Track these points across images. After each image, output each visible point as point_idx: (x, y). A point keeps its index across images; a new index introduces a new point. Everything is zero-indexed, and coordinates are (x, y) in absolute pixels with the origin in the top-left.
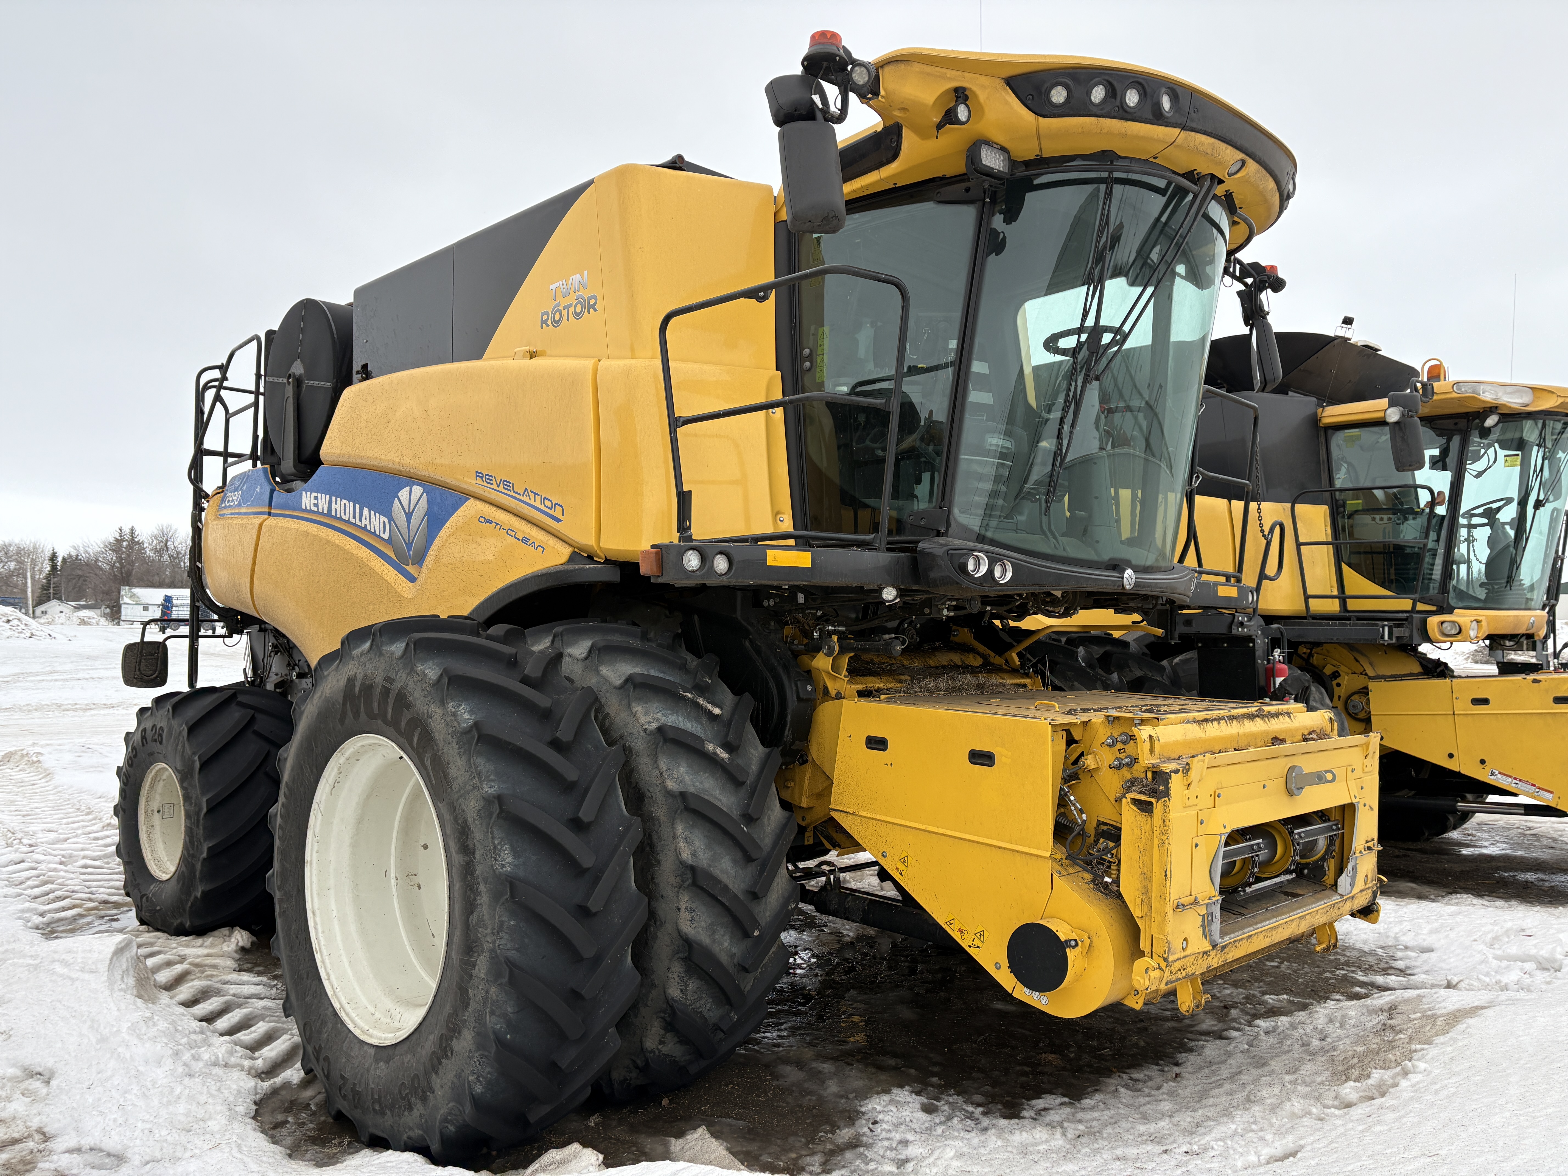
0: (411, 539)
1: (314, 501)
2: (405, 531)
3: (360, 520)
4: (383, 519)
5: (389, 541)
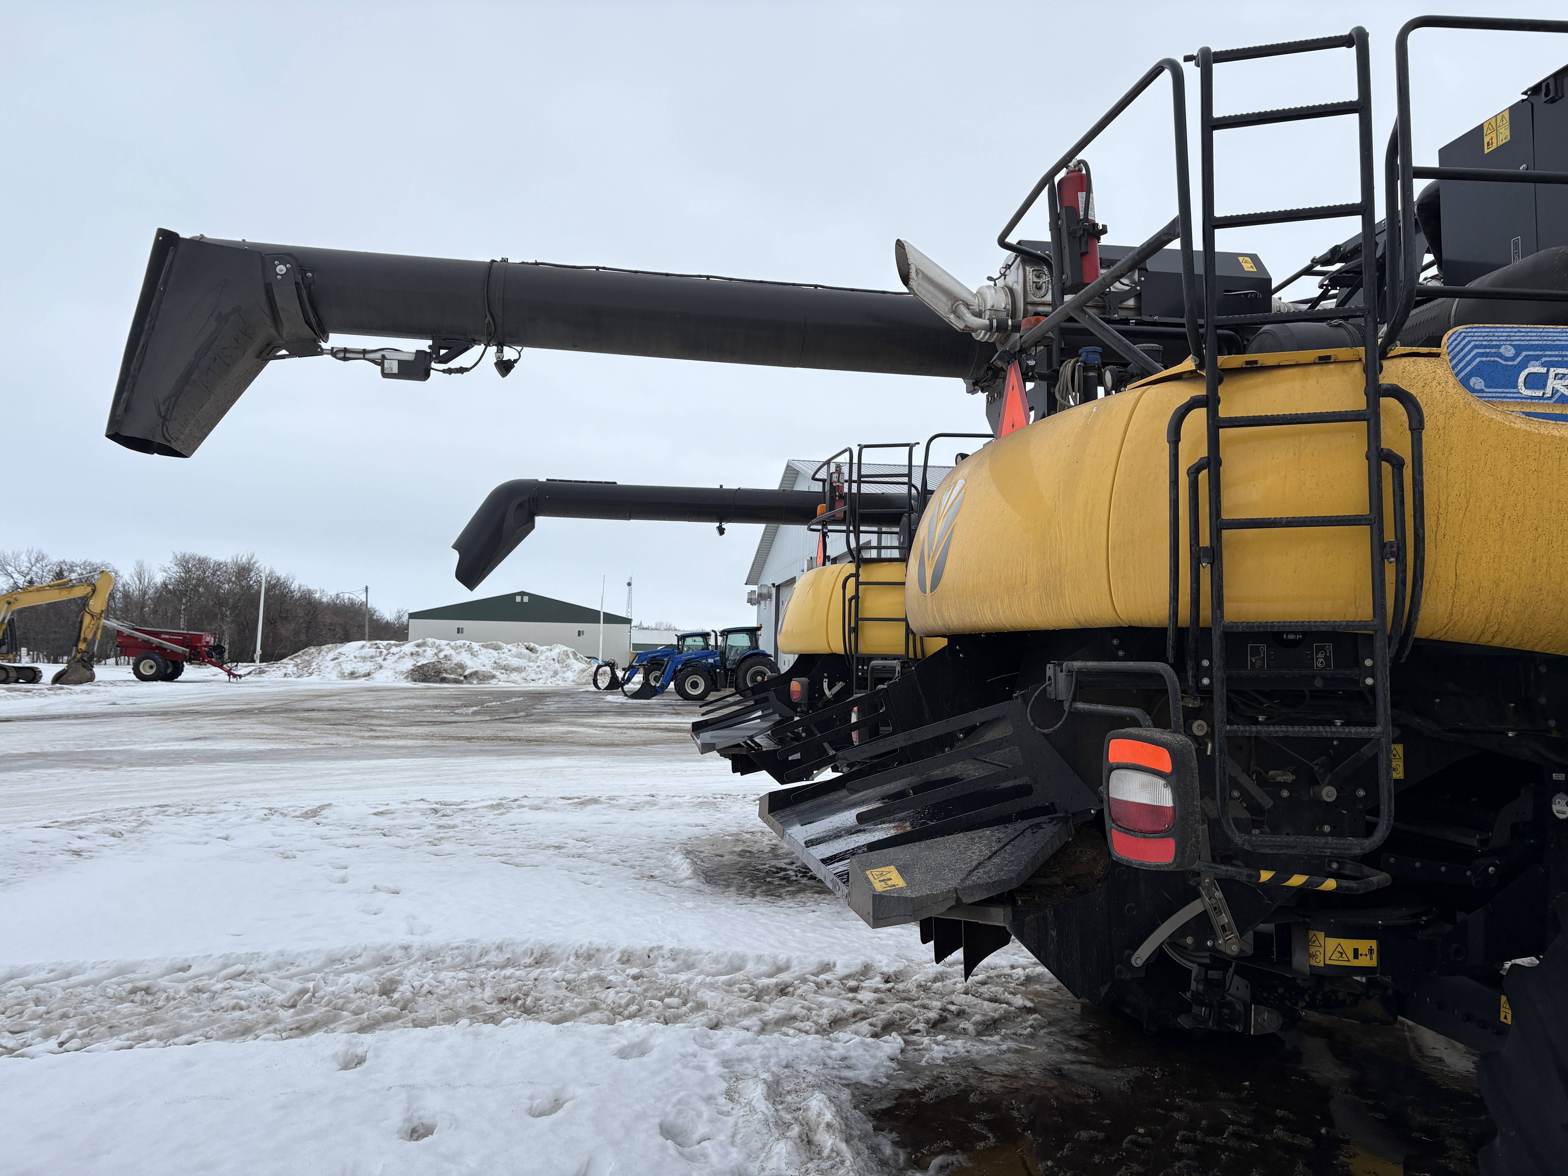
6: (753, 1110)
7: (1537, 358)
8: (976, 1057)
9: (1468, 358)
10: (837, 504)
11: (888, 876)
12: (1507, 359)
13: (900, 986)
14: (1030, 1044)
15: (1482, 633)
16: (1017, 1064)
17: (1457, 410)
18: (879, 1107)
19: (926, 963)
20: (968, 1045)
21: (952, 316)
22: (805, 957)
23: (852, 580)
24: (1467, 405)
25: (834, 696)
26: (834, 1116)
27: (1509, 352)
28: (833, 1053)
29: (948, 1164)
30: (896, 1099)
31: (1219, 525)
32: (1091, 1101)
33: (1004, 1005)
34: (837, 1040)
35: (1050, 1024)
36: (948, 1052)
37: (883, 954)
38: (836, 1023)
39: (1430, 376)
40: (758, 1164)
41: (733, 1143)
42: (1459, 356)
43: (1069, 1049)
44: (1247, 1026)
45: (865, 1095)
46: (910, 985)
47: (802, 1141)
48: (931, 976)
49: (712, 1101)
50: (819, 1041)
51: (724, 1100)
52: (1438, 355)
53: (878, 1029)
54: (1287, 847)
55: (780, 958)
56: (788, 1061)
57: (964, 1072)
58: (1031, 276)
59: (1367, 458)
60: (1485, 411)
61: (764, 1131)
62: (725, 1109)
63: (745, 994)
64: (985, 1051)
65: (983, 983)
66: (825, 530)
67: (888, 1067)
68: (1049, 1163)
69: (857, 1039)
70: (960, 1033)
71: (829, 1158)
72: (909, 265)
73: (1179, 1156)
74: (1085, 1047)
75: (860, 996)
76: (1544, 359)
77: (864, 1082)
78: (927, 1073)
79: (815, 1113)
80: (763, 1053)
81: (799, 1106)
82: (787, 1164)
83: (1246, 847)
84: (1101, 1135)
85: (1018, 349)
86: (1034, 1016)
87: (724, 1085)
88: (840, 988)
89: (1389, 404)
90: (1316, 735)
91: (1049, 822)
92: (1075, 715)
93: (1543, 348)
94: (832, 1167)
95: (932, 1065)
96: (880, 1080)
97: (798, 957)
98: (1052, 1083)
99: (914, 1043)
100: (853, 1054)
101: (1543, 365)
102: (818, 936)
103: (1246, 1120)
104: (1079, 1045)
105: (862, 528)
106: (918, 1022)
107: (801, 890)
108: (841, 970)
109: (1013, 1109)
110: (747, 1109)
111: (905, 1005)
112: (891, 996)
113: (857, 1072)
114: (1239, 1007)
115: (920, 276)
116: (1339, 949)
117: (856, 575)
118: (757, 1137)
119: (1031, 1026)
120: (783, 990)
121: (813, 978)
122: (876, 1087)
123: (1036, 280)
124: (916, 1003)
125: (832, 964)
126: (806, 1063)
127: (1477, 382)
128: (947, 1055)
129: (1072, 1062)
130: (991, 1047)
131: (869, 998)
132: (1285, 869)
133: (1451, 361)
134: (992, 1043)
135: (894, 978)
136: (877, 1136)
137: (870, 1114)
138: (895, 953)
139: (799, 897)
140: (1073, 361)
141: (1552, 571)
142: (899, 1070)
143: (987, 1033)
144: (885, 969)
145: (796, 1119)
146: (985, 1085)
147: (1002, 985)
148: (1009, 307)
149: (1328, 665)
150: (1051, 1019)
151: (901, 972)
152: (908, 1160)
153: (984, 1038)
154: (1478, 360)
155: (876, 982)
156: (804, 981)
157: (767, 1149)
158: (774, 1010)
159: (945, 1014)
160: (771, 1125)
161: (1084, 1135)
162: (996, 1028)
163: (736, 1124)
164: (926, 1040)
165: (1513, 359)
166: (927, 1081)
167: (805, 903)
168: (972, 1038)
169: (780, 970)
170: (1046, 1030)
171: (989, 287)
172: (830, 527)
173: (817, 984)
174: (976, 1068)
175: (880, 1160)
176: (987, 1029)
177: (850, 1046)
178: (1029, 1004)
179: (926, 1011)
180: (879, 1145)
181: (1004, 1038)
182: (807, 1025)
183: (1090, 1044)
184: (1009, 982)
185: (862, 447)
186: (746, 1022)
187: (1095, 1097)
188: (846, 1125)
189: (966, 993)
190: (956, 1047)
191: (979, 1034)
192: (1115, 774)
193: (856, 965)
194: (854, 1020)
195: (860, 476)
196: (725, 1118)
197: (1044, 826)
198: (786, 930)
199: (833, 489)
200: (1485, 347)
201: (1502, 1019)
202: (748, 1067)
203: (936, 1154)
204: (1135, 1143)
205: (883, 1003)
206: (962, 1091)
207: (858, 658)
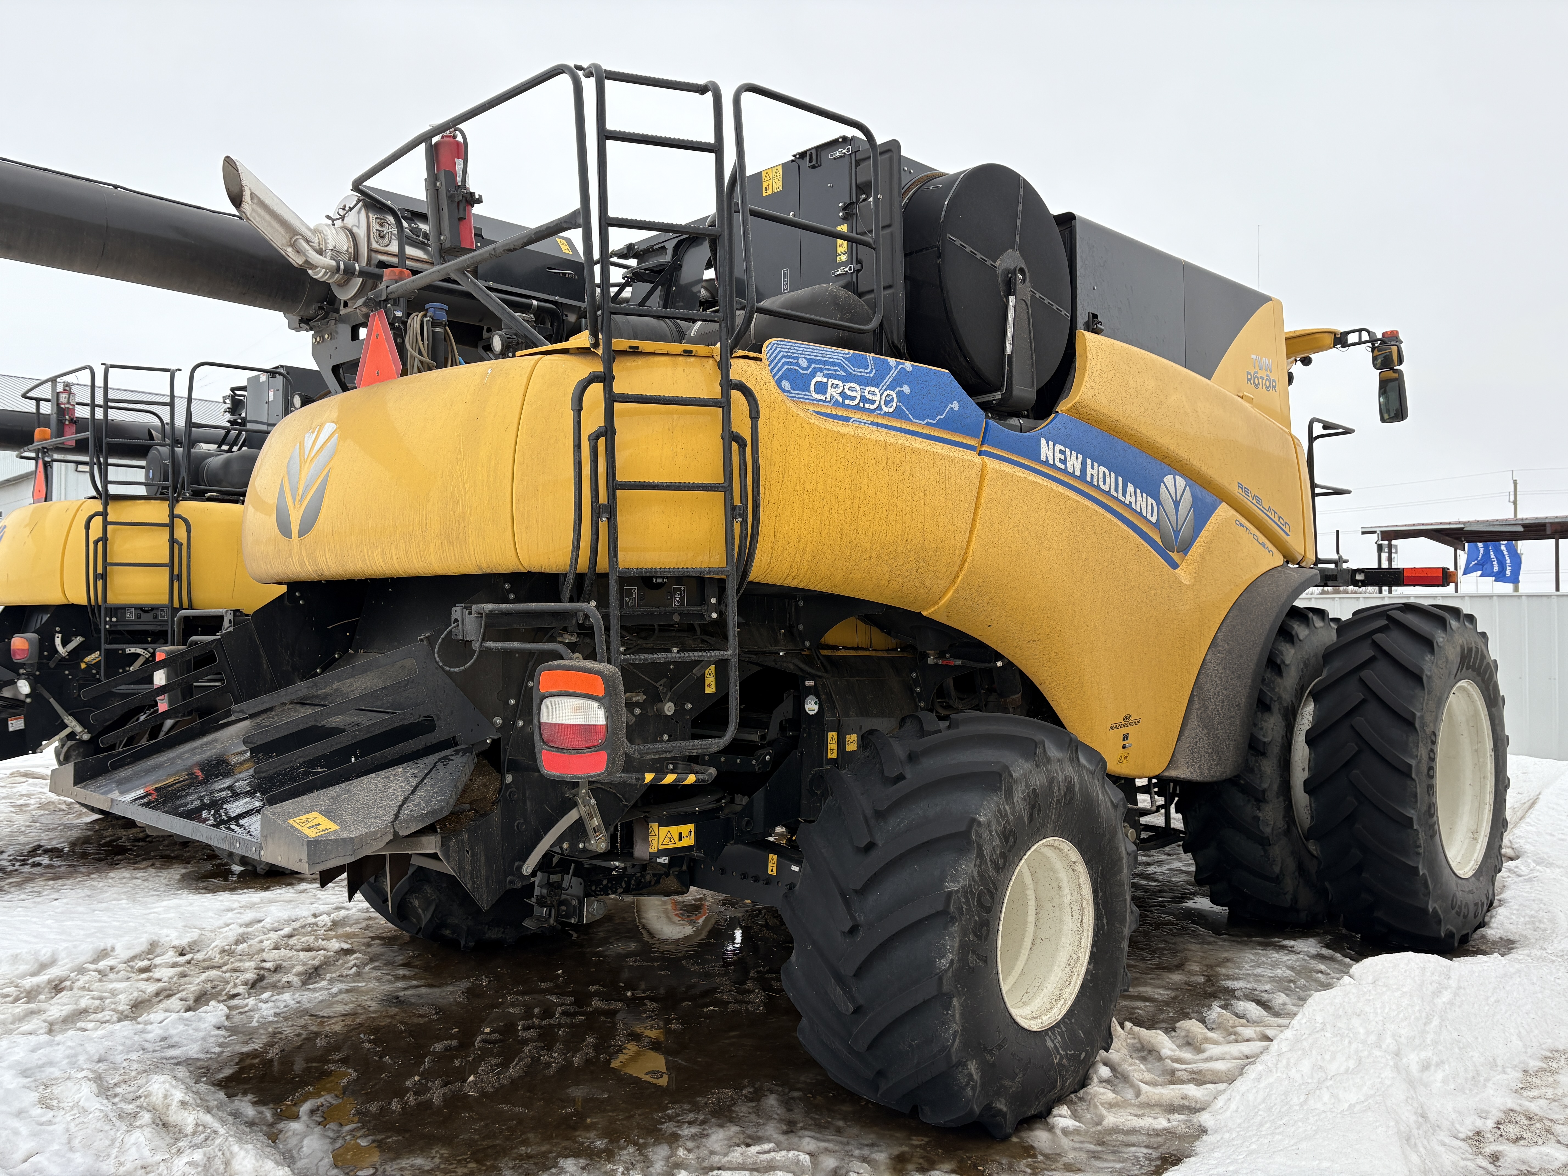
0: (1179, 527)
1: (1058, 456)
2: (1173, 518)
3: (1124, 495)
4: (1150, 500)
5: (1156, 525)
6: (84, 1111)
7: (821, 370)
8: (308, 1005)
9: (780, 365)
10: (67, 429)
11: (315, 822)
12: (803, 369)
13: (199, 956)
14: (359, 982)
15: (787, 577)
16: (353, 1002)
17: (777, 406)
18: (221, 1076)
19: (220, 928)
20: (297, 995)
21: (290, 250)
22: (75, 947)
23: (98, 520)
24: (783, 402)
25: (70, 653)
26: (186, 1093)
27: (804, 364)
28: (149, 1036)
29: (318, 1107)
30: (237, 1064)
31: (614, 486)
32: (434, 1017)
33: (322, 952)
34: (147, 1023)
35: (372, 960)
36: (278, 1008)
37: (168, 927)
38: (139, 1006)
39: (759, 376)
40: (112, 1161)
41: (71, 1149)
42: (774, 363)
43: (397, 978)
44: (581, 917)
45: (200, 1069)
46: (212, 951)
47: (157, 1125)
48: (232, 939)
49: (23, 1115)
50: (130, 1027)
51: (39, 1111)
52: (760, 360)
53: (191, 1003)
54: (666, 752)
55: (43, 952)
56: (100, 1055)
57: (302, 1022)
58: (374, 224)
59: (722, 438)
60: (792, 407)
61: (107, 1128)
62: (44, 1119)
63: (10, 999)
64: (315, 998)
65: (290, 936)
66: (47, 459)
67: (217, 1036)
68: (417, 1078)
69: (174, 1016)
70: (283, 987)
71: (194, 1133)
72: (242, 187)
73: (525, 1042)
74: (412, 973)
75: (157, 974)
76: (825, 372)
77: (195, 1056)
78: (262, 1031)
79: (161, 1095)
80: (67, 1052)
81: (138, 1094)
82: (151, 1151)
83: (635, 756)
84: (454, 1043)
85: (384, 298)
86: (355, 956)
87: (34, 1096)
88: (127, 971)
89: (736, 395)
90: (687, 659)
91: (456, 754)
92: (486, 653)
93: (824, 363)
94: (206, 1140)
95: (265, 1024)
96: (213, 1050)
97: (66, 948)
98: (394, 1010)
99: (236, 1007)
100: (173, 1032)
101: (825, 376)
102: (79, 923)
103: (569, 999)
104: (407, 973)
105: (110, 461)
106: (235, 986)
107: (29, 879)
108: (122, 952)
109: (363, 1042)
110: (75, 1111)
111: (213, 973)
112: (192, 968)
113: (185, 1048)
114: (574, 902)
115: (255, 201)
116: (669, 835)
117: (105, 514)
118: (101, 1135)
119: (355, 965)
120: (57, 987)
121: (93, 967)
122: (211, 1058)
123: (379, 228)
124: (224, 968)
125: (109, 949)
126: (122, 1052)
127: (786, 384)
128: (277, 1011)
129: (405, 989)
130: (320, 993)
131: (170, 974)
132: (661, 772)
133: (769, 365)
134: (321, 989)
135: (188, 949)
136: (233, 1102)
137: (214, 1085)
138: (183, 924)
139: (29, 887)
140: (420, 314)
141: (831, 531)
142: (230, 1036)
143: (311, 981)
144: (176, 943)
145: (141, 1107)
146: (327, 1028)
147: (309, 934)
148: (351, 250)
149: (683, 603)
150: (371, 955)
151: (195, 942)
152: (275, 1114)
153: (311, 986)
154: (786, 367)
155: (171, 956)
156: (81, 971)
157: (117, 1144)
158: (58, 1007)
159: (262, 972)
160: (114, 1119)
161: (438, 1047)
162: (319, 975)
163: (68, 1130)
164: (251, 1001)
165: (806, 369)
166: (264, 1039)
167: (39, 893)
168: (297, 989)
169: (43, 967)
170: (369, 966)
171: (328, 225)
172: (56, 456)
173: (99, 972)
174: (312, 1015)
175: (246, 1122)
176: (310, 978)
177: (167, 1024)
178: (346, 946)
179: (238, 974)
180: (237, 1110)
181: (332, 981)
182: (106, 1015)
183: (416, 970)
184: (316, 930)
185: (107, 368)
186: (26, 1027)
187: (437, 1013)
188: (201, 1099)
189: (276, 948)
190: (285, 1001)
191: (304, 983)
192: (546, 702)
193: (141, 945)
194: (158, 999)
195: (106, 399)
196: (51, 1128)
197: (453, 758)
198: (35, 923)
199: (61, 411)
200: (790, 357)
201: (770, 872)
202: (55, 1072)
203: (305, 1100)
204: (485, 1041)
205: (185, 976)
206: (305, 1039)
207: (106, 608)
